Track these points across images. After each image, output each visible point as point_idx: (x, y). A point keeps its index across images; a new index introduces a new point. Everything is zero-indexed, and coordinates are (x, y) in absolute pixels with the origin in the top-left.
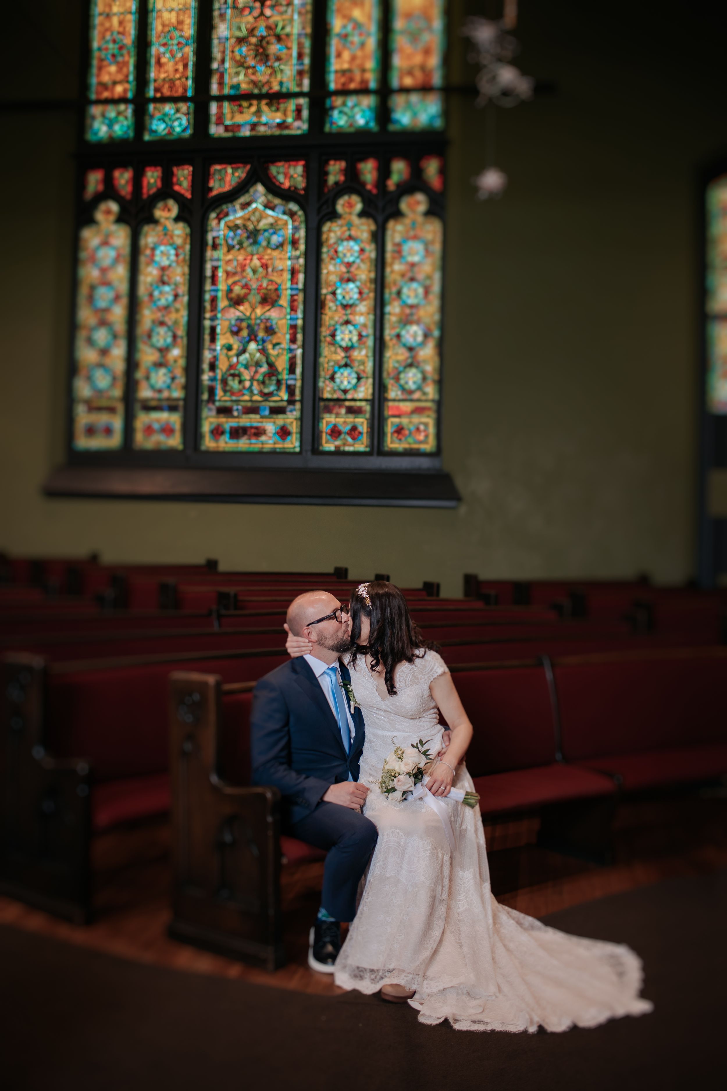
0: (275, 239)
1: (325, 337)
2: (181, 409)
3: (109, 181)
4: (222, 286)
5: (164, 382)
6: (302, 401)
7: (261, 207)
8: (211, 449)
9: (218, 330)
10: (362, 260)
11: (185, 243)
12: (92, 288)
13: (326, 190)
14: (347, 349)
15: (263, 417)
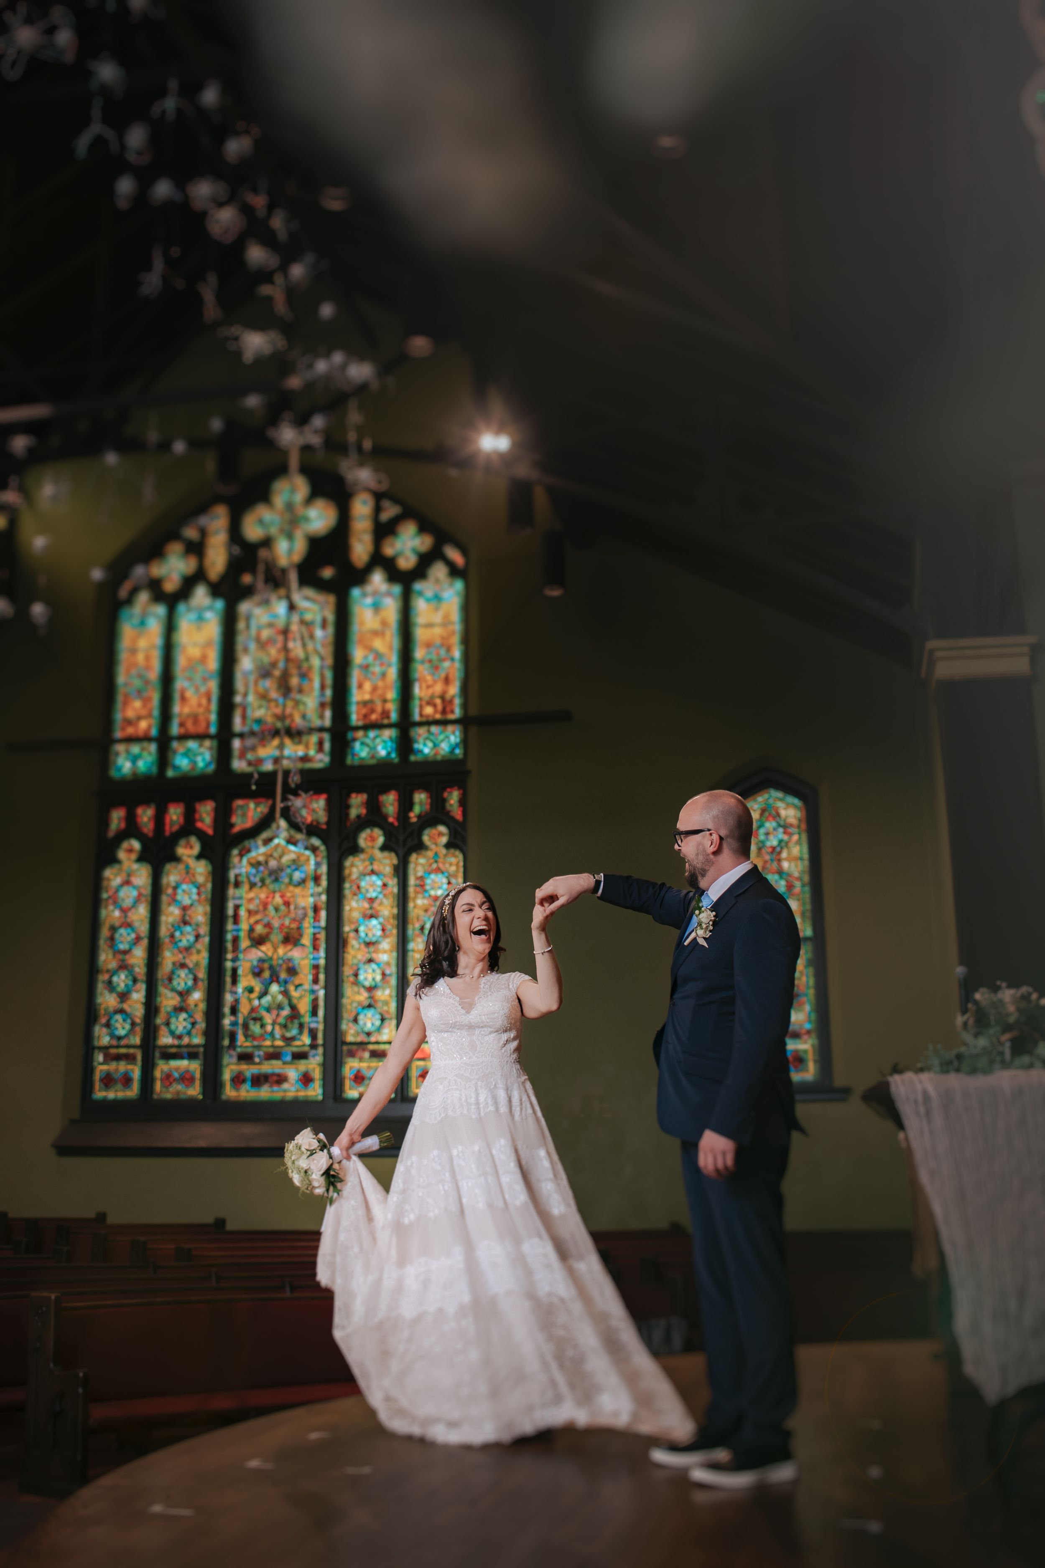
0: (297, 876)
1: (348, 977)
2: (201, 1056)
3: (131, 819)
4: (244, 926)
5: (185, 1028)
6: (324, 1045)
7: (283, 843)
8: (233, 1099)
9: (240, 972)
10: (385, 896)
11: (206, 881)
12: (113, 929)
13: (348, 824)
14: (370, 989)
15: (284, 1063)
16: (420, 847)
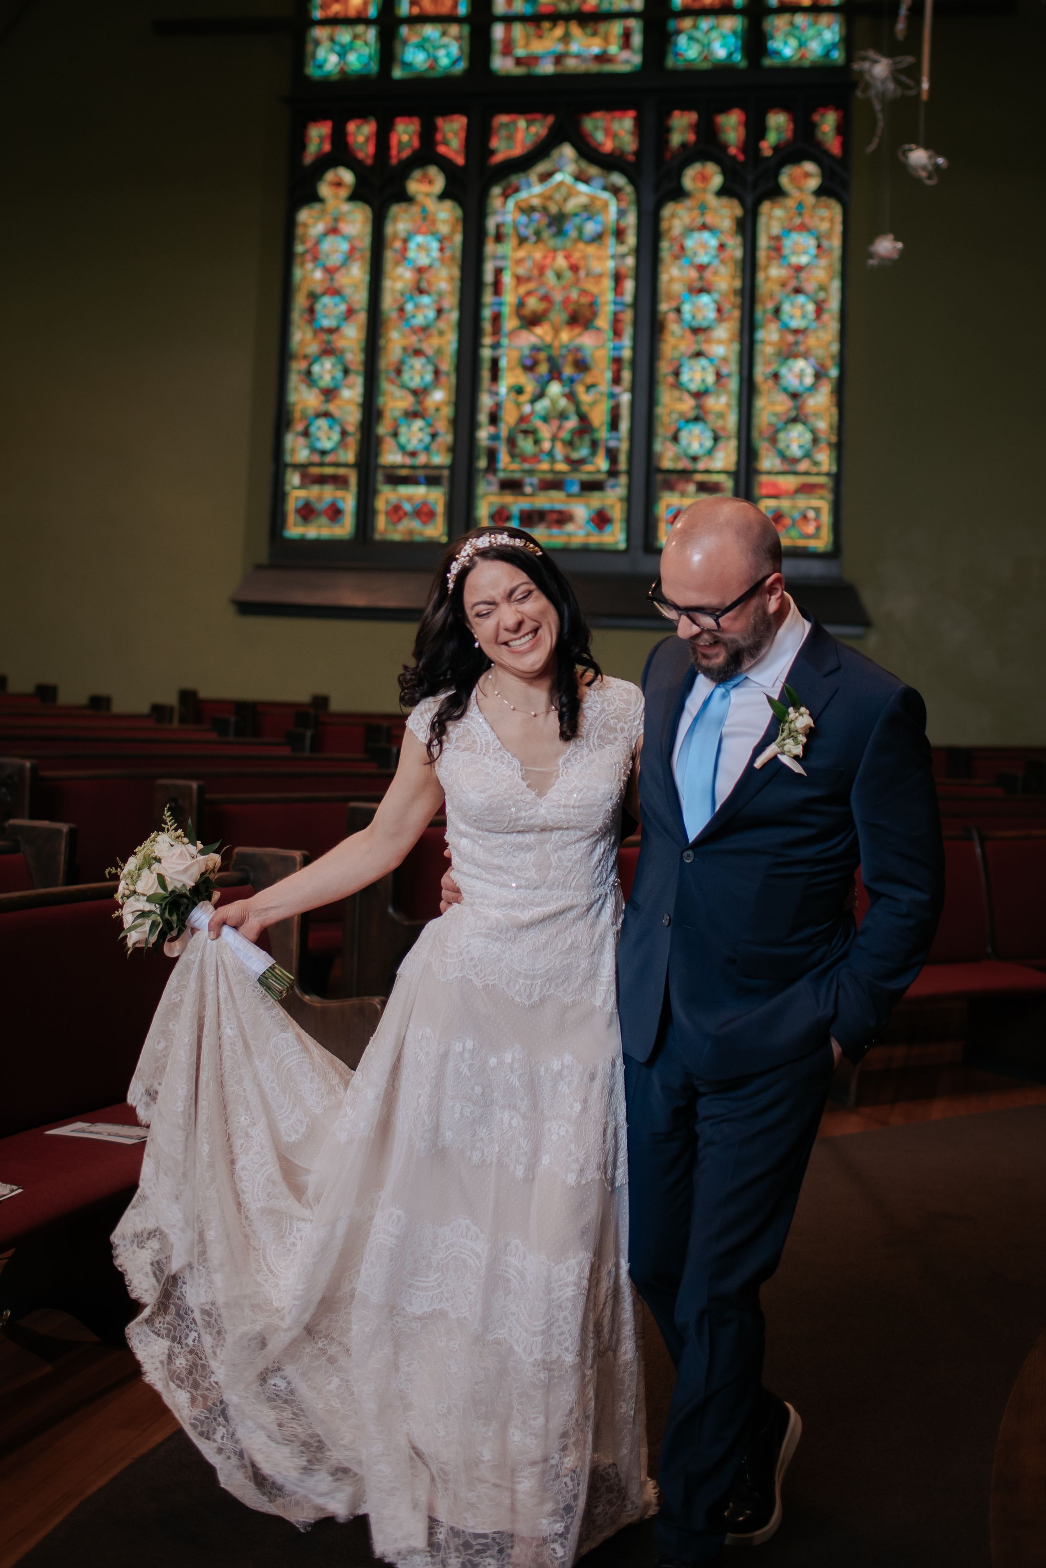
0: (591, 228)
1: (665, 376)
2: (446, 482)
3: (339, 137)
4: (509, 298)
5: (421, 441)
6: (629, 473)
7: (569, 180)
9: (503, 363)
10: (722, 262)
11: (453, 231)
12: (313, 297)
13: (668, 156)
14: (698, 395)
15: (569, 495)
16: (776, 193)
